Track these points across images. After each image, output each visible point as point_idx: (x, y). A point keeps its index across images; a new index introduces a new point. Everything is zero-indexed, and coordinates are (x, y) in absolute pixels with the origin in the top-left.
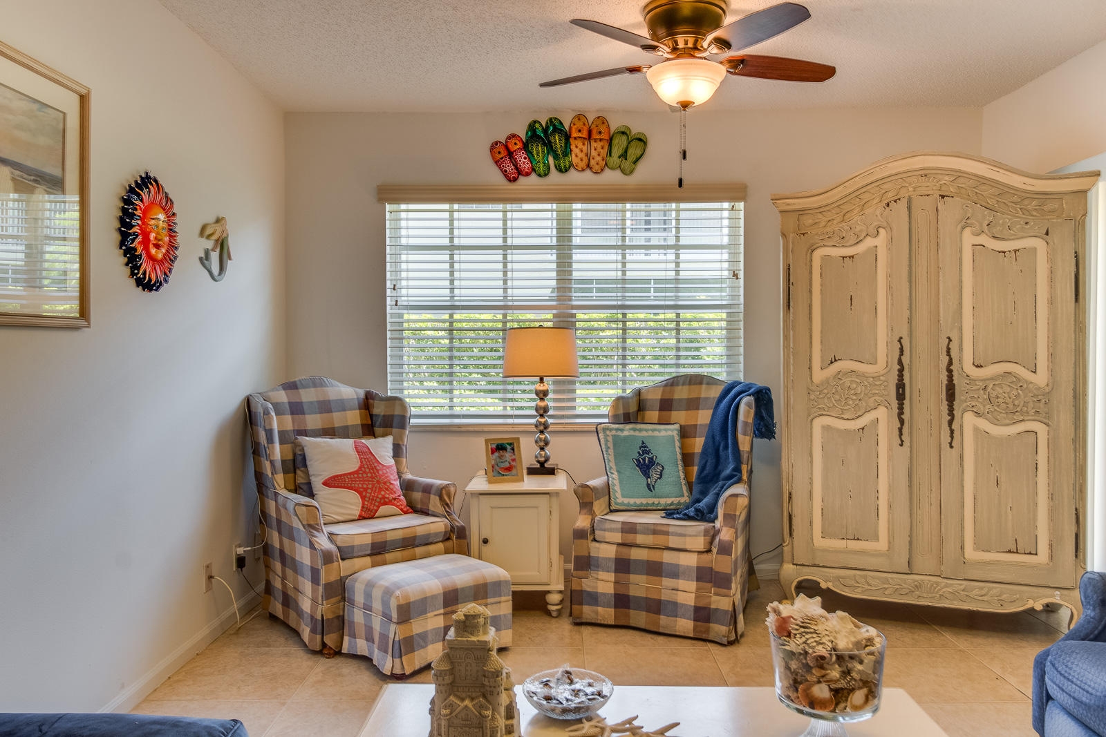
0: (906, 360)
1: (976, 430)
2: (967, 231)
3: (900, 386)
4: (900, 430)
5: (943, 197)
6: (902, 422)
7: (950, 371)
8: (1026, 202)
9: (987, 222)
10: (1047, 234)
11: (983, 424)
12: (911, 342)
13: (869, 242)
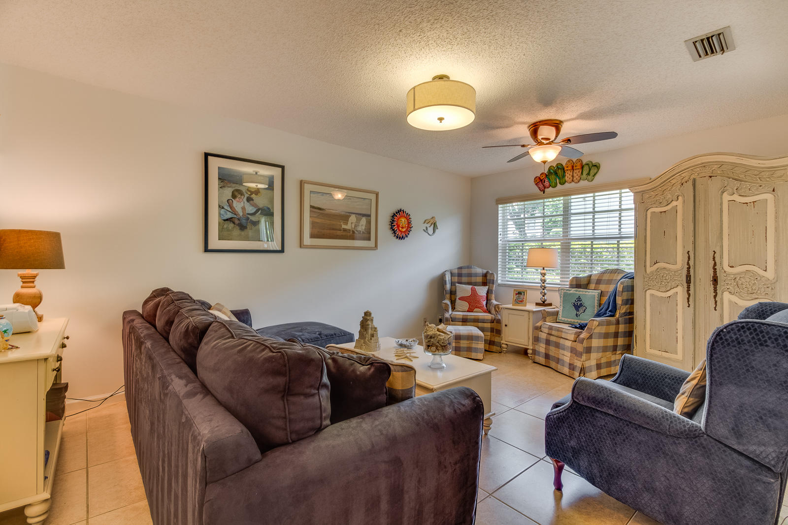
0: (691, 263)
1: (730, 302)
2: (725, 194)
3: (688, 277)
4: (688, 299)
5: (711, 177)
6: (689, 295)
7: (715, 269)
8: (763, 174)
9: (736, 188)
10: (774, 191)
11: (734, 299)
12: (694, 254)
13: (674, 203)
